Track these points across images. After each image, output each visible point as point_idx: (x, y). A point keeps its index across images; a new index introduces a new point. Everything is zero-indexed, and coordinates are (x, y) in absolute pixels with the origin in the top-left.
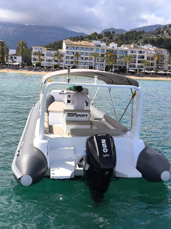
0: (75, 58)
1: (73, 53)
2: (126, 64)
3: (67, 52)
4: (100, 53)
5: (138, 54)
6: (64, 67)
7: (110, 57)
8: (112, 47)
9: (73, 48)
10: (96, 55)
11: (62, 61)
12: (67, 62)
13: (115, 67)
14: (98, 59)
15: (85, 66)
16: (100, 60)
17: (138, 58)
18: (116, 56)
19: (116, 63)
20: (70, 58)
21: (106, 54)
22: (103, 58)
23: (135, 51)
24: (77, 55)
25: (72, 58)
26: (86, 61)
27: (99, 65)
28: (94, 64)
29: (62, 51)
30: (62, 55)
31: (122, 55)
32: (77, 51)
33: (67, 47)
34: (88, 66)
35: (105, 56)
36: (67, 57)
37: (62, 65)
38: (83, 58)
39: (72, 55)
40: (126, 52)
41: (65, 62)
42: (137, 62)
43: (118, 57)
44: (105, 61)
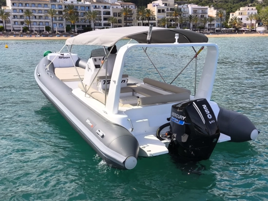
0: (25, 17)
1: (22, 10)
2: (90, 22)
3: (14, 9)
4: (57, 9)
5: (102, 10)
6: (12, 29)
7: (71, 14)
8: (70, 3)
9: (20, 5)
10: (53, 13)
11: (9, 22)
12: (15, 22)
13: (78, 26)
14: (56, 17)
15: (40, 26)
16: (58, 18)
17: (104, 14)
18: (78, 12)
19: (78, 22)
20: (19, 17)
21: (64, 11)
22: (61, 16)
23: (99, 7)
24: (28, 12)
25: (21, 17)
26: (40, 20)
27: (58, 24)
28: (51, 24)
29: (7, 8)
30: (8, 14)
31: (84, 11)
32: (27, 8)
33: (13, 4)
34: (44, 27)
35: (64, 13)
36: (14, 16)
37: (10, 26)
38: (35, 17)
39: (21, 14)
40: (89, 8)
41: (12, 23)
42: (102, 19)
43: (79, 14)
44: (64, 19)
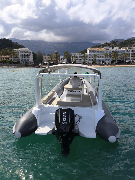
0: (94, 57)
1: (93, 54)
2: (124, 58)
3: (90, 54)
4: (108, 53)
5: (131, 52)
6: (88, 63)
7: (114, 55)
8: (115, 50)
9: (93, 52)
10: (106, 55)
11: (87, 60)
12: (89, 60)
13: (117, 60)
14: (107, 57)
15: (100, 61)
16: (108, 57)
17: (131, 54)
18: (118, 54)
19: (118, 58)
20: (91, 57)
21: (112, 54)
22: (110, 56)
23: (129, 51)
24: (95, 55)
25: (92, 57)
26: (100, 58)
27: (108, 60)
28: (104, 60)
29: (87, 54)
30: (87, 56)
31: (121, 53)
32: (95, 53)
33: (90, 52)
34: (101, 61)
35: (111, 55)
36: (89, 57)
37: (87, 61)
38: (98, 57)
39: (92, 56)
40: (124, 51)
41: (88, 60)
42: (131, 56)
43: (119, 55)
44: (111, 57)
